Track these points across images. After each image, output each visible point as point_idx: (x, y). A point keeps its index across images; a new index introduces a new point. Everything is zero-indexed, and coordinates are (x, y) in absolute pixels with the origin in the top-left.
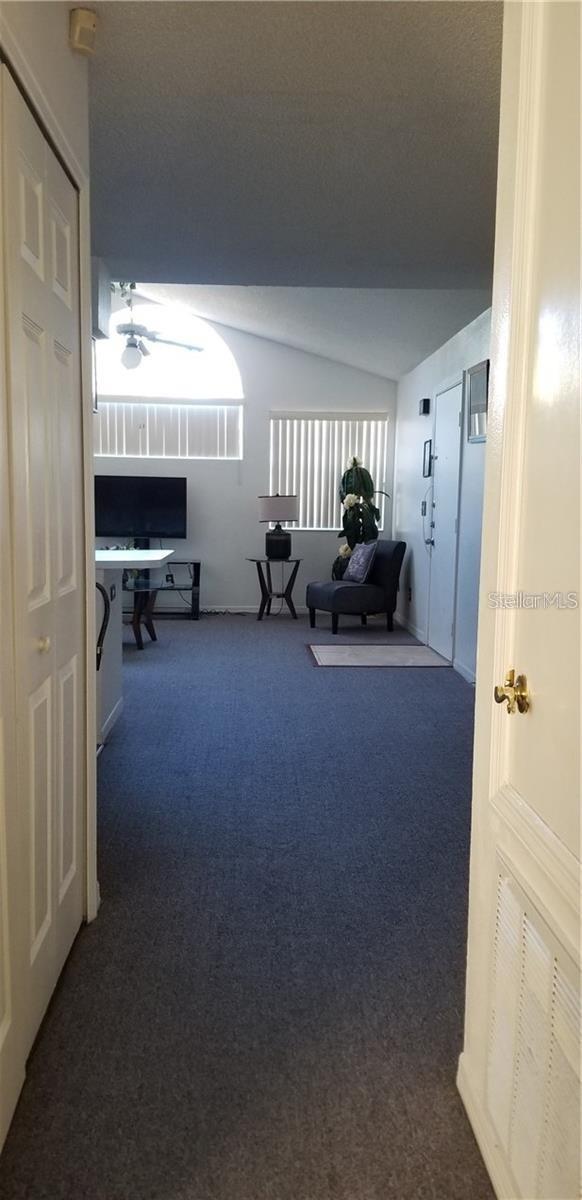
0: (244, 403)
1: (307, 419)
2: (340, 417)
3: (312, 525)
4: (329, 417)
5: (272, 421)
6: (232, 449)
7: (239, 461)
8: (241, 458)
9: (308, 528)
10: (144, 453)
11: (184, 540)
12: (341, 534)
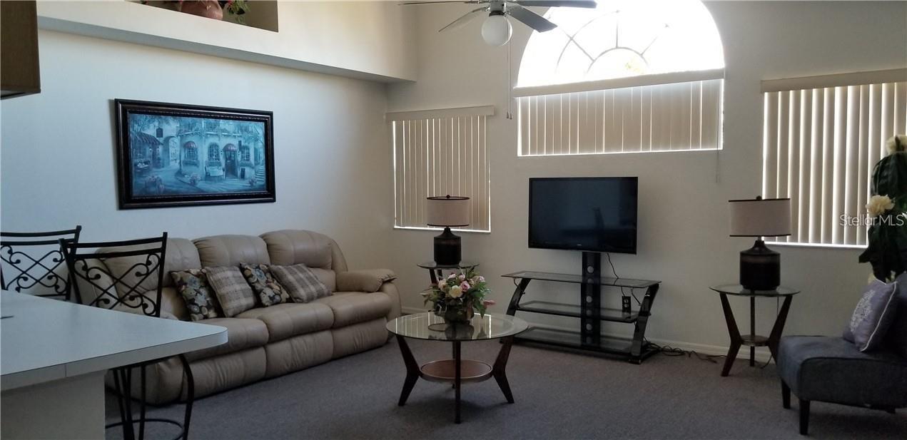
0: (727, 74)
1: (820, 87)
2: (877, 79)
3: (828, 239)
4: (859, 80)
5: (766, 94)
6: (710, 137)
7: (718, 151)
8: (721, 148)
9: (822, 245)
10: (574, 149)
11: (634, 255)
12: (865, 256)
